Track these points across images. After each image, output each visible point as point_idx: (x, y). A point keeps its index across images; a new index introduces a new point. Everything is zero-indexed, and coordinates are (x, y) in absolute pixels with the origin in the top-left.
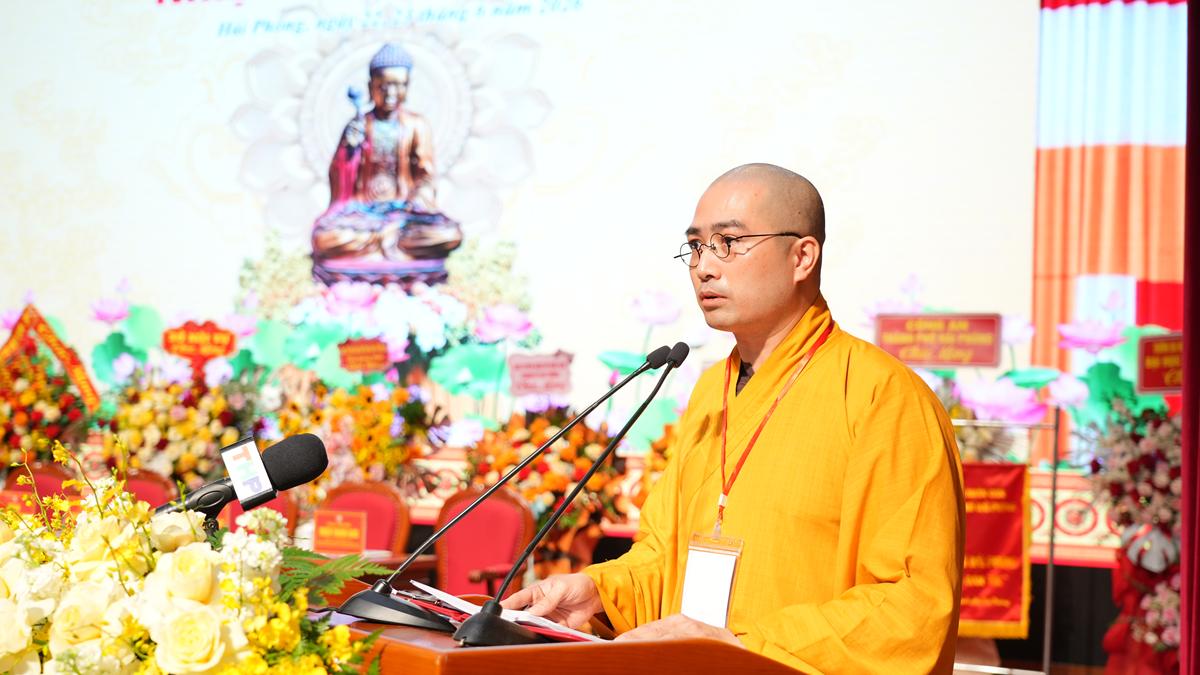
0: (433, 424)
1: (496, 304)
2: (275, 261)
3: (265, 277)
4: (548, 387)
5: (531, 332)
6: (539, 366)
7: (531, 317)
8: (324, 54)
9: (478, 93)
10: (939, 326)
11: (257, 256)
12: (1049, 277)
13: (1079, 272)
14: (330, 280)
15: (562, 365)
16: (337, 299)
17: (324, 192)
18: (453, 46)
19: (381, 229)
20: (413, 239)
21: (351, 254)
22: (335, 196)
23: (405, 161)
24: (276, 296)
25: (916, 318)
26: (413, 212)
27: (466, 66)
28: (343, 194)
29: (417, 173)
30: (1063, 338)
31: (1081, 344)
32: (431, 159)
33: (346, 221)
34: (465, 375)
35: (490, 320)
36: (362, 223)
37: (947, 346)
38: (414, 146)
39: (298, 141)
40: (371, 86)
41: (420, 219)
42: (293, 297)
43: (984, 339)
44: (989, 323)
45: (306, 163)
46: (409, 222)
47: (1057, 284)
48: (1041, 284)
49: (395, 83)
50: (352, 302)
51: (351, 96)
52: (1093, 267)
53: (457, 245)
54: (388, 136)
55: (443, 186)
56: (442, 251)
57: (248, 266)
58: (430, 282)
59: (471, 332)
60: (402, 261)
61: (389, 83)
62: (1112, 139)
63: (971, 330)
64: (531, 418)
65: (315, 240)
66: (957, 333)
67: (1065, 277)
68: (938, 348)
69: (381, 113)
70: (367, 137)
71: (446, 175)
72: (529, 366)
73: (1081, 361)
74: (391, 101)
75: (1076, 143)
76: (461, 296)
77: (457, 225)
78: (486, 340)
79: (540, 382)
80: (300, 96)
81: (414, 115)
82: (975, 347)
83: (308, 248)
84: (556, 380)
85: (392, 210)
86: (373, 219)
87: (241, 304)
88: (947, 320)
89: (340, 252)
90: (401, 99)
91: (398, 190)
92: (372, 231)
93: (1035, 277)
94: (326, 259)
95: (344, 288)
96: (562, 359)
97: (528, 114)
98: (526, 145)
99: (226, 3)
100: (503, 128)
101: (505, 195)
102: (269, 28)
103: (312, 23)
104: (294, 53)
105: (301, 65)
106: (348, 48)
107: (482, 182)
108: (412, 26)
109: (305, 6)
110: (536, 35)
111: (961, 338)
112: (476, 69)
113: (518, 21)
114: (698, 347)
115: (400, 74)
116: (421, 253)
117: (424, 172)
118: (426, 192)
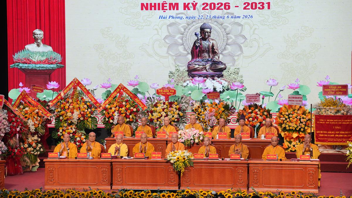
0: (230, 109)
1: (235, 82)
2: (178, 72)
3: (176, 76)
4: (255, 101)
5: (244, 87)
6: (253, 97)
7: (243, 84)
8: (188, 25)
9: (228, 35)
10: (336, 87)
11: (173, 70)
14: (193, 76)
16: (195, 80)
18: (222, 25)
19: (205, 65)
20: (214, 67)
21: (199, 70)
22: (193, 58)
23: (211, 50)
24: (179, 80)
25: (330, 85)
26: (213, 61)
27: (225, 29)
28: (195, 57)
29: (214, 53)
32: (218, 50)
33: (196, 63)
34: (228, 97)
35: (234, 85)
36: (201, 64)
37: (337, 91)
38: (213, 46)
39: (183, 44)
40: (201, 32)
41: (215, 63)
42: (183, 80)
43: (345, 90)
44: (345, 87)
45: (185, 49)
46: (212, 63)
49: (207, 32)
50: (199, 81)
51: (196, 34)
53: (225, 69)
55: (221, 56)
57: (171, 73)
58: (218, 77)
59: (229, 88)
60: (211, 72)
61: (206, 32)
63: (342, 88)
64: (250, 107)
65: (188, 67)
66: (339, 89)
69: (204, 39)
70: (201, 44)
71: (221, 53)
72: (250, 97)
74: (207, 36)
76: (226, 80)
77: (225, 65)
78: (233, 89)
79: (253, 100)
80: (183, 34)
81: (213, 40)
82: (343, 91)
83: (187, 69)
84: (256, 99)
85: (208, 61)
86: (204, 63)
87: (169, 82)
88: (337, 86)
89: (195, 70)
90: (209, 36)
91: (209, 56)
92: (203, 65)
94: (192, 72)
95: (197, 78)
96: (258, 95)
97: (241, 40)
98: (240, 47)
99: (161, 11)
100: (235, 43)
101: (236, 58)
102: (173, 17)
103: (184, 17)
104: (180, 24)
105: (182, 27)
106: (194, 23)
107: (231, 55)
108: (211, 19)
109: (182, 13)
110: (242, 23)
111: (340, 89)
112: (227, 30)
113: (237, 20)
114: (282, 91)
115: (208, 30)
116: (215, 70)
117: (216, 52)
118: (217, 57)
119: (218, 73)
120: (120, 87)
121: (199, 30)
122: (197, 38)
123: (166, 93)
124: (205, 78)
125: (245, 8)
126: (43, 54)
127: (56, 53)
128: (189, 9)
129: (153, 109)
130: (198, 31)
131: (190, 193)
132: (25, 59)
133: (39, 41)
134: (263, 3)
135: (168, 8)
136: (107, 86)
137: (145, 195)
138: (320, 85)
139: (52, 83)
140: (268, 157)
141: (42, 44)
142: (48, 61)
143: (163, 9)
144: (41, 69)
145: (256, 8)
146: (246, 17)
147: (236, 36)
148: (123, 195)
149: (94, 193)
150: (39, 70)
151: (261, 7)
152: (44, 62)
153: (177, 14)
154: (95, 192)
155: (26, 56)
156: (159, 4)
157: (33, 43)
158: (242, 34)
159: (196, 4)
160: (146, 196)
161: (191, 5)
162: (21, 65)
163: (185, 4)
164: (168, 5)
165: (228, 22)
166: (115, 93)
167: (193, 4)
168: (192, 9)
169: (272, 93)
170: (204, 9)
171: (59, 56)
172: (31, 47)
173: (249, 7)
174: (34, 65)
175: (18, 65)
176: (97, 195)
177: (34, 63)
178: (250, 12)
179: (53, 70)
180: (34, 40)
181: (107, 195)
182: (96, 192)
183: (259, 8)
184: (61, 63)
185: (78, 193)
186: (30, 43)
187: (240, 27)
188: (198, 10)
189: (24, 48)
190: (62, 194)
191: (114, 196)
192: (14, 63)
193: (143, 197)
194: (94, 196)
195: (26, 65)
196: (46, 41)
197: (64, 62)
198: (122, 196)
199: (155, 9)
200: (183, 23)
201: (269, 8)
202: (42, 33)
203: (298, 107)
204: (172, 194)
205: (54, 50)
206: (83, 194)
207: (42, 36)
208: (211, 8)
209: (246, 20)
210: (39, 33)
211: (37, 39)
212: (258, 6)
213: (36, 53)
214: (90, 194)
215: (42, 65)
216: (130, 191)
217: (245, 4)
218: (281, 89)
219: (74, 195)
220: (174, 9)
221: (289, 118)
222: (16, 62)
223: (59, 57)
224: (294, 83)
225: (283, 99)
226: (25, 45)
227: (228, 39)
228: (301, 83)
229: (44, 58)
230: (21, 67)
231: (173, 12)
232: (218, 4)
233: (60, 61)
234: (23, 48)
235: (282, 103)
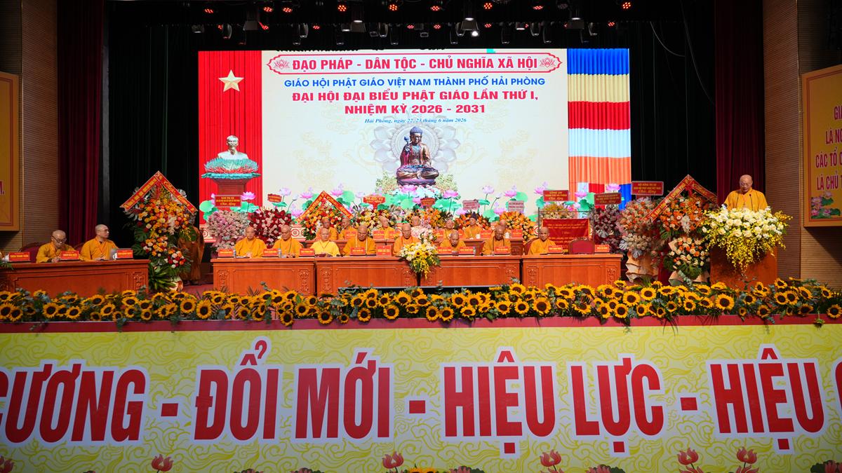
0: (447, 217)
1: (448, 189)
2: (386, 179)
3: (384, 184)
4: (472, 208)
5: (458, 196)
6: (470, 204)
7: (457, 192)
8: (397, 129)
9: (440, 140)
10: (556, 193)
11: (381, 179)
12: (572, 183)
13: (578, 182)
14: (403, 184)
16: (405, 189)
17: (399, 163)
18: (433, 129)
19: (416, 172)
20: (425, 174)
21: (409, 177)
22: (402, 164)
23: (422, 156)
24: (388, 188)
25: (551, 191)
26: (425, 168)
27: (437, 133)
28: (405, 163)
29: (426, 158)
30: (575, 195)
31: (579, 196)
32: (429, 155)
33: (406, 170)
34: (441, 206)
35: (446, 193)
36: (411, 170)
37: (558, 197)
38: (424, 152)
39: (391, 150)
40: (411, 137)
41: (427, 169)
42: (392, 188)
43: (565, 195)
44: (566, 192)
45: (394, 155)
46: (424, 170)
48: (571, 185)
49: (418, 137)
50: (409, 189)
51: (405, 139)
52: (581, 181)
53: (438, 175)
54: (415, 149)
55: (433, 162)
56: (434, 177)
57: (379, 180)
58: (430, 185)
59: (442, 196)
60: (422, 179)
61: (416, 137)
62: (583, 155)
63: (562, 194)
64: (467, 215)
65: (398, 174)
67: (575, 183)
68: (556, 197)
69: (414, 144)
70: (411, 149)
71: (433, 159)
72: (467, 203)
73: (579, 199)
74: (417, 141)
75: (576, 156)
76: (439, 188)
77: (437, 171)
78: (446, 198)
79: (470, 207)
80: (391, 139)
81: (424, 144)
82: (563, 197)
84: (473, 206)
85: (419, 167)
86: (414, 170)
87: (377, 190)
88: (558, 191)
89: (405, 177)
90: (420, 141)
91: (420, 162)
92: (414, 172)
93: (570, 181)
94: (401, 180)
95: (407, 186)
96: (475, 202)
97: (454, 145)
98: (454, 152)
99: (367, 114)
100: (447, 148)
101: (449, 164)
102: (380, 121)
103: (393, 120)
104: (388, 128)
105: (390, 131)
106: (403, 127)
107: (443, 160)
108: (422, 123)
109: (391, 117)
110: (455, 127)
112: (440, 134)
113: (449, 124)
115: (419, 134)
116: (426, 177)
117: (427, 158)
118: (428, 163)
119: (430, 180)
120: (323, 195)
122: (406, 143)
123: (374, 201)
125: (458, 111)
126: (237, 162)
127: (252, 161)
128: (397, 112)
129: (360, 218)
130: (408, 136)
131: (524, 293)
132: (218, 168)
133: (233, 148)
134: (477, 106)
135: (375, 111)
136: (308, 195)
137: (409, 300)
138: (538, 192)
139: (247, 194)
140: (551, 249)
141: (236, 152)
142: (242, 170)
143: (369, 112)
144: (235, 178)
145: (469, 111)
146: (459, 120)
147: (448, 141)
148: (352, 301)
149: (273, 298)
150: (233, 180)
151: (475, 110)
152: (239, 171)
153: (385, 117)
154: (276, 296)
155: (219, 165)
156: (365, 107)
157: (227, 150)
158: (456, 137)
159: (406, 106)
160: (412, 303)
161: (399, 108)
162: (213, 175)
163: (393, 107)
164: (375, 108)
165: (440, 126)
166: (317, 202)
167: (402, 106)
168: (401, 112)
169: (487, 201)
170: (413, 112)
171: (255, 164)
172: (224, 155)
173: (462, 110)
174: (227, 175)
175: (210, 175)
176: (281, 302)
177: (228, 172)
178: (463, 115)
179: (248, 179)
180: (227, 147)
181: (308, 303)
182: (279, 294)
183: (473, 111)
184: (257, 172)
185: (232, 298)
186: (223, 151)
187: (453, 132)
188: (407, 113)
189: (217, 156)
190: (189, 300)
191: (327, 304)
192: (205, 173)
193: (406, 304)
194: (275, 304)
195: (219, 175)
196: (241, 149)
197: (260, 170)
198: (349, 305)
199: (361, 112)
200: (392, 126)
201: (483, 111)
202: (237, 139)
203: (517, 214)
204: (481, 296)
205: (250, 158)
206: (245, 302)
207: (236, 143)
208: (421, 111)
209: (459, 124)
210: (233, 140)
211: (231, 146)
212: (472, 109)
213: (230, 161)
214: (264, 301)
215: (237, 175)
216: (368, 292)
217: (457, 107)
218: (497, 197)
219: (220, 303)
220: (381, 112)
221: (511, 225)
222: (208, 172)
223: (255, 166)
224: (511, 190)
225: (500, 207)
226: (218, 153)
227: (440, 144)
228: (518, 191)
229: (238, 167)
230: (213, 177)
231: (381, 116)
232: (429, 107)
233: (256, 170)
234: (215, 156)
235: (499, 211)
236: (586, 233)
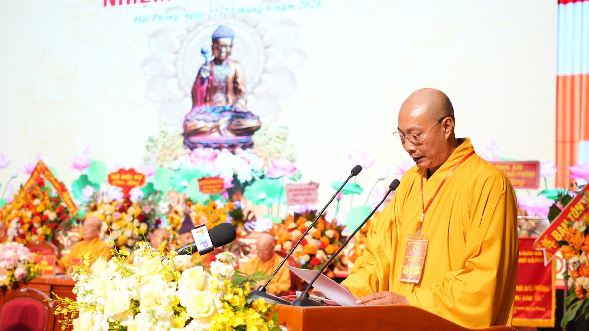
1: (278, 158)
2: (164, 137)
3: (160, 146)
4: (306, 201)
5: (296, 172)
6: (301, 190)
7: (296, 165)
8: (189, 31)
9: (268, 50)
10: (508, 167)
11: (156, 135)
12: (564, 142)
13: (580, 140)
14: (193, 147)
15: (313, 189)
16: (197, 156)
17: (189, 102)
18: (255, 27)
19: (218, 121)
20: (235, 125)
21: (204, 133)
22: (195, 104)
23: (231, 86)
24: (165, 155)
26: (235, 112)
27: (261, 37)
28: (199, 103)
29: (237, 91)
30: (572, 173)
32: (244, 85)
33: (201, 117)
34: (263, 195)
35: (275, 167)
36: (209, 118)
37: (512, 178)
38: (235, 77)
39: (176, 76)
40: (213, 48)
41: (239, 115)
42: (173, 156)
43: (531, 174)
44: (534, 166)
45: (180, 87)
46: (233, 116)
47: (568, 145)
48: (560, 145)
49: (225, 46)
50: (204, 158)
51: (203, 53)
53: (258, 128)
54: (222, 73)
56: (250, 131)
57: (151, 140)
58: (244, 148)
59: (265, 173)
60: (229, 137)
61: (222, 46)
63: (523, 170)
65: (185, 127)
66: (517, 171)
67: (572, 142)
69: (218, 61)
70: (211, 74)
71: (252, 93)
72: (296, 190)
74: (224, 55)
75: (577, 73)
76: (260, 154)
77: (258, 118)
78: (273, 177)
79: (302, 198)
80: (177, 53)
81: (235, 62)
82: (526, 178)
83: (181, 131)
84: (310, 197)
85: (224, 110)
86: (215, 115)
87: (147, 159)
88: (511, 164)
89: (198, 132)
90: (228, 54)
91: (227, 100)
92: (214, 121)
93: (557, 142)
94: (191, 137)
95: (200, 151)
96: (313, 186)
97: (294, 61)
98: (293, 77)
99: (139, 5)
100: (281, 68)
101: (282, 102)
102: (161, 17)
103: (182, 15)
104: (173, 31)
105: (177, 37)
106: (201, 28)
107: (271, 96)
108: (234, 16)
109: (179, 7)
110: (297, 20)
111: (519, 173)
112: (267, 38)
113: (287, 14)
114: (382, 180)
115: (228, 41)
116: (239, 132)
117: (240, 91)
118: (241, 101)
119: (244, 139)
120: (39, 168)
121: (209, 42)
122: (204, 62)
123: (126, 181)
124: (217, 151)
130: (208, 45)
143: (142, 1)
146: (306, 4)
153: (169, 10)
158: (298, 45)
165: (267, 20)
169: (358, 186)
187: (294, 31)
199: (128, 2)
200: (179, 27)
209: (306, 13)
218: (381, 177)
227: (267, 59)
231: (162, 6)
236: (546, 278)
